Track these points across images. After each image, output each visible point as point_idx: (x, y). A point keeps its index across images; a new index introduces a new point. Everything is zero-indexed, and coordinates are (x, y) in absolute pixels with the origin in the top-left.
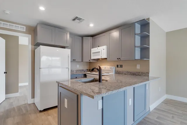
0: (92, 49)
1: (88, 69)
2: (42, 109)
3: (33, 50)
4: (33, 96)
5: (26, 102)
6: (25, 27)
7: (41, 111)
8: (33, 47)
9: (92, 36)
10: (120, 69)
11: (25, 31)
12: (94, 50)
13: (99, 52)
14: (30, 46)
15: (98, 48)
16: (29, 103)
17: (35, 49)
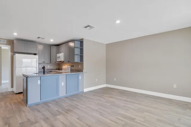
0: (57, 55)
1: (58, 68)
2: (17, 93)
3: (12, 55)
4: (12, 87)
5: (7, 91)
6: (6, 41)
7: (16, 94)
8: (12, 53)
9: (58, 45)
10: (73, 68)
11: (6, 43)
12: (58, 55)
13: (60, 57)
14: (10, 53)
15: (60, 54)
16: (9, 91)
17: (13, 55)
